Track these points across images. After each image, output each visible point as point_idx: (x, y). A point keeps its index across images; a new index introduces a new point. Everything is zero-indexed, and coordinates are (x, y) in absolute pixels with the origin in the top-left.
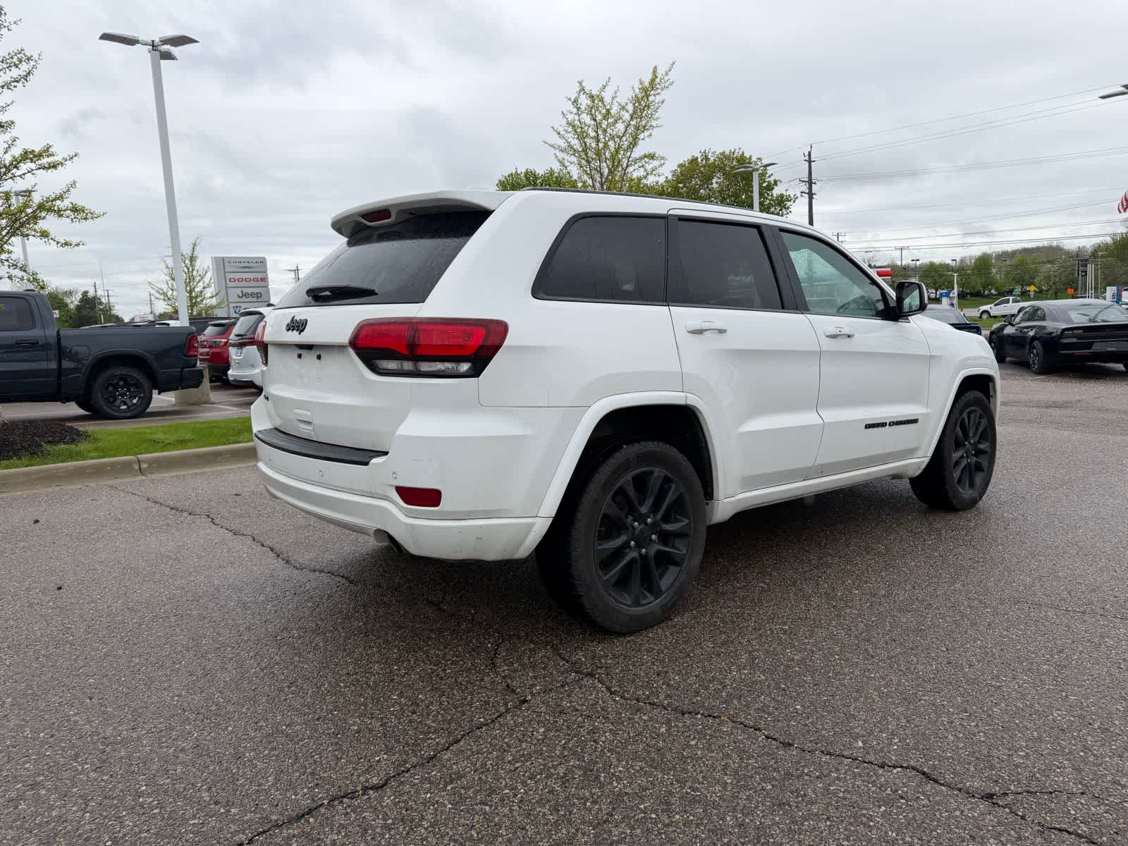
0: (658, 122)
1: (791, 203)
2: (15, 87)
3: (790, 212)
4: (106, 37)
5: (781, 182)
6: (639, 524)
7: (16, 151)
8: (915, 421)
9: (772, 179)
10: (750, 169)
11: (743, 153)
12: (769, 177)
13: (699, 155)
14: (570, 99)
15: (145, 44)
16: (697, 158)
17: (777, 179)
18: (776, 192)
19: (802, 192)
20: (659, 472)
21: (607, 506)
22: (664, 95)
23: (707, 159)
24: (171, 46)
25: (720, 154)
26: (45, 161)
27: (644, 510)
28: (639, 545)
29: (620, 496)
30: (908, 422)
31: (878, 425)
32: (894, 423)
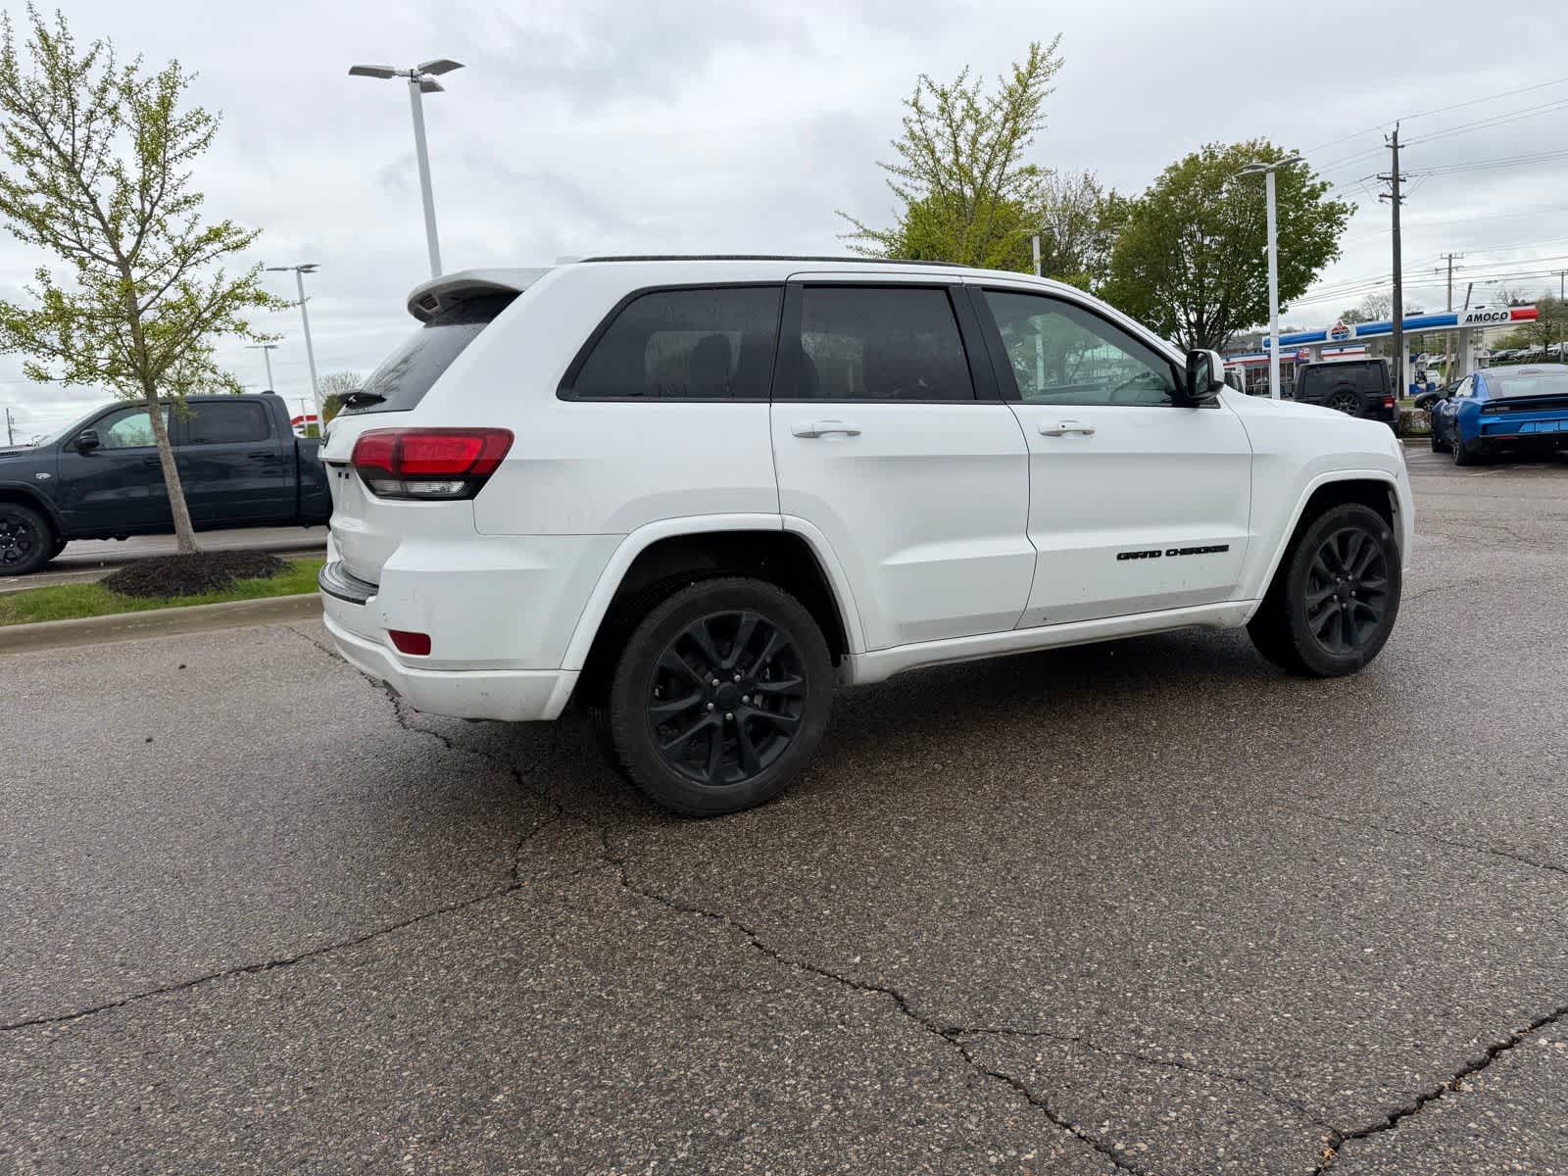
0: (1041, 123)
1: (1348, 216)
2: (195, 154)
3: (1345, 229)
4: (355, 71)
5: (1332, 185)
6: (721, 681)
7: (201, 231)
8: (1224, 548)
9: (1317, 182)
10: (1262, 170)
11: (1269, 145)
12: (1312, 178)
13: (1200, 152)
14: (907, 102)
15: (403, 76)
16: (1197, 156)
17: (1327, 181)
18: (1324, 199)
19: (1381, 196)
20: (748, 618)
21: (667, 655)
22: (1055, 80)
23: (1213, 156)
24: (433, 74)
25: (1232, 148)
26: (232, 240)
27: (727, 664)
28: (721, 708)
29: (687, 645)
30: (1207, 550)
31: (1144, 555)
32: (1176, 552)
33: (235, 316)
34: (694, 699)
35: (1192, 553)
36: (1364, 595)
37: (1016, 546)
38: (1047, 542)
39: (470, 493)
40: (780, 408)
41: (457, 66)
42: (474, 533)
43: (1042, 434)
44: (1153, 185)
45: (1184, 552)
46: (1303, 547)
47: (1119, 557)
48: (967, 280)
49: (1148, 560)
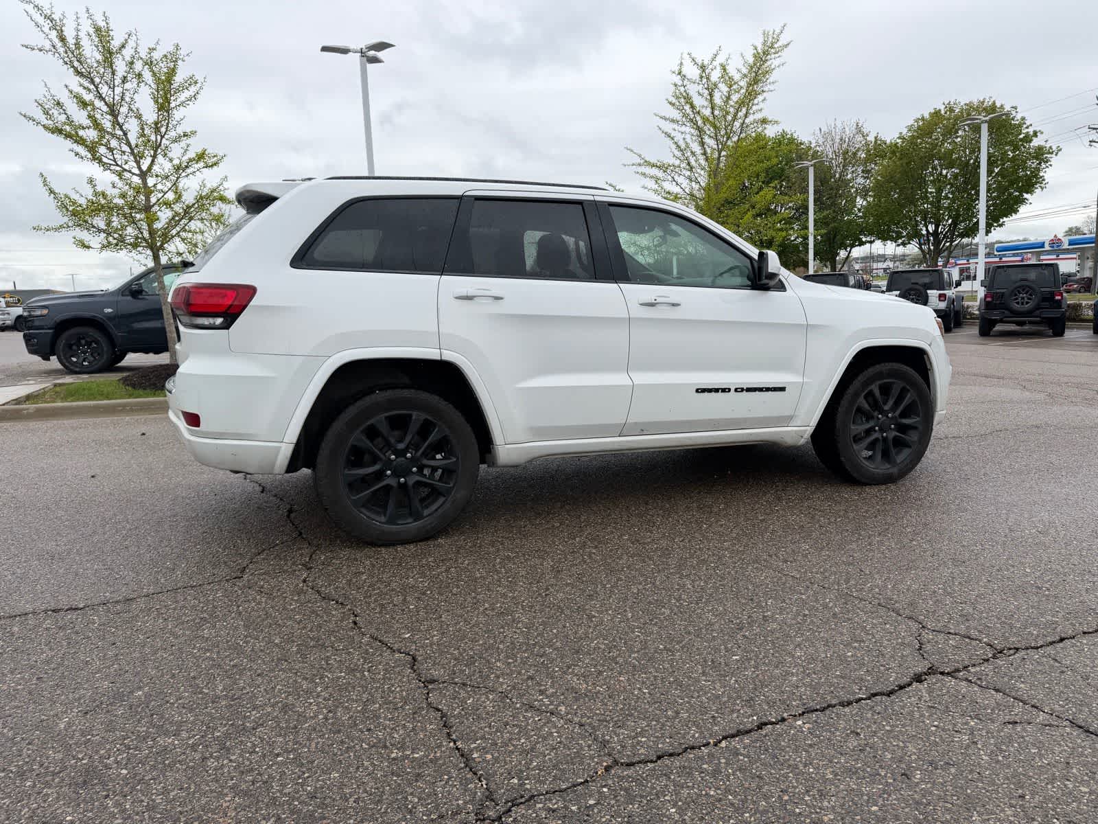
1: (1053, 156)
3: (1051, 165)
4: (325, 49)
5: (1042, 133)
6: (397, 457)
8: (782, 389)
9: (1031, 130)
10: (978, 121)
11: (994, 103)
12: (1027, 128)
13: (942, 108)
15: (356, 52)
16: (940, 110)
17: (1038, 129)
18: (1036, 142)
19: (1090, 141)
20: (418, 417)
21: (357, 438)
23: (951, 110)
24: (376, 51)
25: (965, 104)
27: (401, 446)
28: (396, 474)
29: (372, 433)
30: (768, 389)
31: (717, 390)
32: (742, 390)
33: (215, 210)
34: (377, 467)
35: (755, 391)
36: (903, 429)
37: (620, 379)
38: (641, 378)
39: (226, 326)
40: (447, 279)
41: (392, 46)
42: (229, 351)
43: (641, 304)
44: (905, 131)
45: (749, 390)
46: (851, 390)
47: (697, 391)
48: (598, 199)
49: (720, 394)
